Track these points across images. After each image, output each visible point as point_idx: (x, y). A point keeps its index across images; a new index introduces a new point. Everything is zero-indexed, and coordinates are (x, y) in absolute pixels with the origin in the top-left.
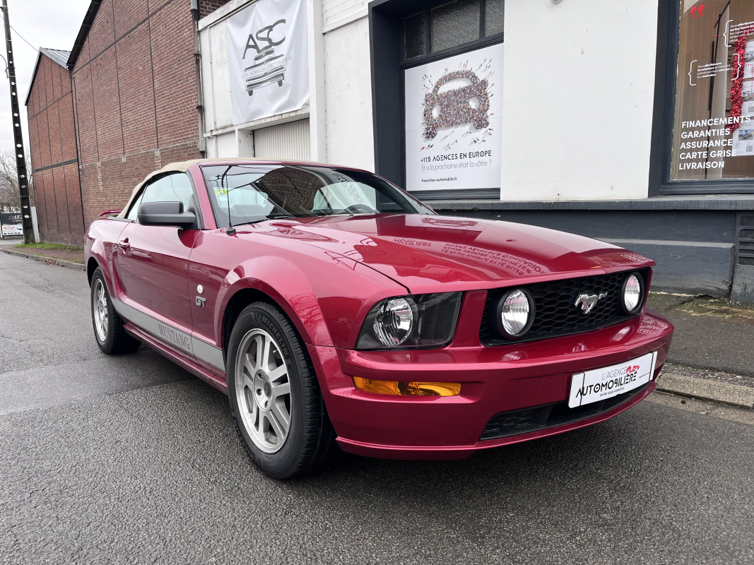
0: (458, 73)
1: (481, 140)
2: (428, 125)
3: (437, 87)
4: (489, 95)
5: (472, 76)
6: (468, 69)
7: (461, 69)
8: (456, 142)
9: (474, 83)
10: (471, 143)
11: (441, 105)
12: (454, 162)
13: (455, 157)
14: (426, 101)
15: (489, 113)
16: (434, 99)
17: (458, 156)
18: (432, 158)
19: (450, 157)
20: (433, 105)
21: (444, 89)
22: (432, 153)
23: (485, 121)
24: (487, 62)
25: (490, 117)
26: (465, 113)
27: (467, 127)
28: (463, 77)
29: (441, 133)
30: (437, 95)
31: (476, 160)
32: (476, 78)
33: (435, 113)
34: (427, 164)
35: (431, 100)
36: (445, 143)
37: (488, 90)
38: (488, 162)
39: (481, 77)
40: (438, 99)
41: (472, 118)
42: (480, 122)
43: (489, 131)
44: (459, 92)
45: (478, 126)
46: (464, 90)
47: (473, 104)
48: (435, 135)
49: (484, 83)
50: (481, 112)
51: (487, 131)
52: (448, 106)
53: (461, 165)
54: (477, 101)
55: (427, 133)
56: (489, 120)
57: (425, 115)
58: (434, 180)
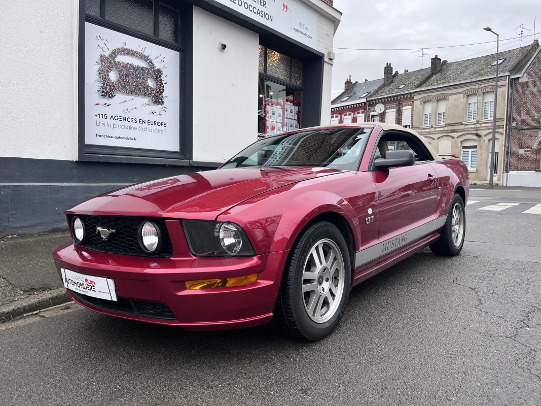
0: (136, 52)
1: (158, 113)
2: (104, 84)
3: (115, 53)
4: (164, 82)
5: (150, 62)
6: (146, 53)
7: (139, 51)
8: (136, 108)
9: (152, 68)
10: (150, 114)
11: (120, 71)
12: (134, 125)
13: (134, 121)
14: (102, 61)
15: (164, 95)
16: (110, 63)
17: (138, 121)
18: (109, 117)
19: (129, 120)
20: (110, 68)
21: (122, 59)
22: (109, 112)
23: (162, 100)
24: (162, 57)
25: (165, 98)
26: (144, 88)
27: (146, 100)
28: (141, 58)
29: (119, 97)
30: (115, 62)
31: (154, 127)
32: (153, 65)
33: (113, 76)
34: (103, 120)
35: (108, 63)
36: (125, 106)
37: (163, 78)
38: (164, 131)
39: (158, 66)
40: (116, 65)
41: (150, 94)
42: (158, 99)
43: (164, 108)
44: (138, 68)
45: (155, 102)
46: (142, 69)
47: (151, 83)
48: (113, 96)
49: (159, 72)
50: (158, 92)
51: (162, 108)
52: (127, 76)
53: (140, 129)
54: (154, 83)
55: (103, 92)
56: (165, 100)
57: (100, 74)
58: (112, 137)
